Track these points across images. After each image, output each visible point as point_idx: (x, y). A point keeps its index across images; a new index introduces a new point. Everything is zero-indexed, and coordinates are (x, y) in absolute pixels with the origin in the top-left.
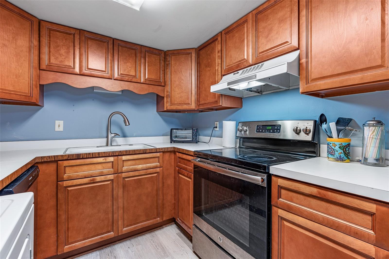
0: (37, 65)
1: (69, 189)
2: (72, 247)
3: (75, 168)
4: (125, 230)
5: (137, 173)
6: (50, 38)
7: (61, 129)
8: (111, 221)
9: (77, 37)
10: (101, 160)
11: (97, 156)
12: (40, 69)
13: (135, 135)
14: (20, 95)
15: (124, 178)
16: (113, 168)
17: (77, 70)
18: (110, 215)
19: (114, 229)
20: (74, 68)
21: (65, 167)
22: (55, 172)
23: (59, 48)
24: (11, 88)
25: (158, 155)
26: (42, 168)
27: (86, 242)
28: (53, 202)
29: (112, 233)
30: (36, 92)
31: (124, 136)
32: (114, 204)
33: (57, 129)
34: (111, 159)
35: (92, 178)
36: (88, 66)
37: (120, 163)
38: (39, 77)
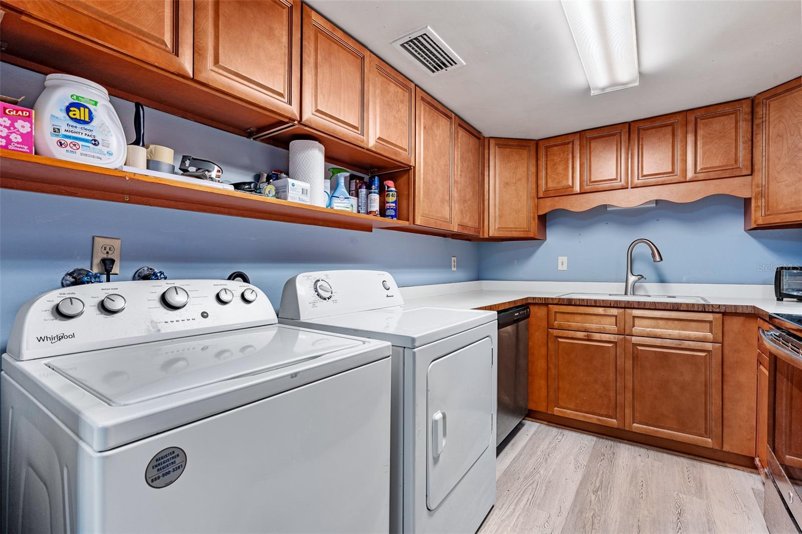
0: (535, 195)
1: (560, 340)
2: (562, 412)
3: (567, 316)
4: (636, 427)
5: (658, 342)
6: (547, 158)
7: (565, 268)
8: (613, 402)
9: (577, 143)
10: (601, 311)
11: (593, 304)
12: (538, 198)
13: (684, 279)
14: (520, 231)
15: (635, 345)
16: (616, 325)
17: (577, 189)
18: (612, 394)
19: (618, 416)
20: (572, 187)
21: (556, 312)
22: (546, 317)
23: (556, 167)
24: (512, 226)
25: (710, 317)
26: (534, 310)
27: (577, 415)
28: (543, 351)
29: (615, 421)
30: (534, 225)
31: (662, 280)
32: (619, 380)
33: (560, 268)
34: (614, 311)
35: (585, 333)
36: (590, 179)
37: (629, 320)
38: (537, 207)
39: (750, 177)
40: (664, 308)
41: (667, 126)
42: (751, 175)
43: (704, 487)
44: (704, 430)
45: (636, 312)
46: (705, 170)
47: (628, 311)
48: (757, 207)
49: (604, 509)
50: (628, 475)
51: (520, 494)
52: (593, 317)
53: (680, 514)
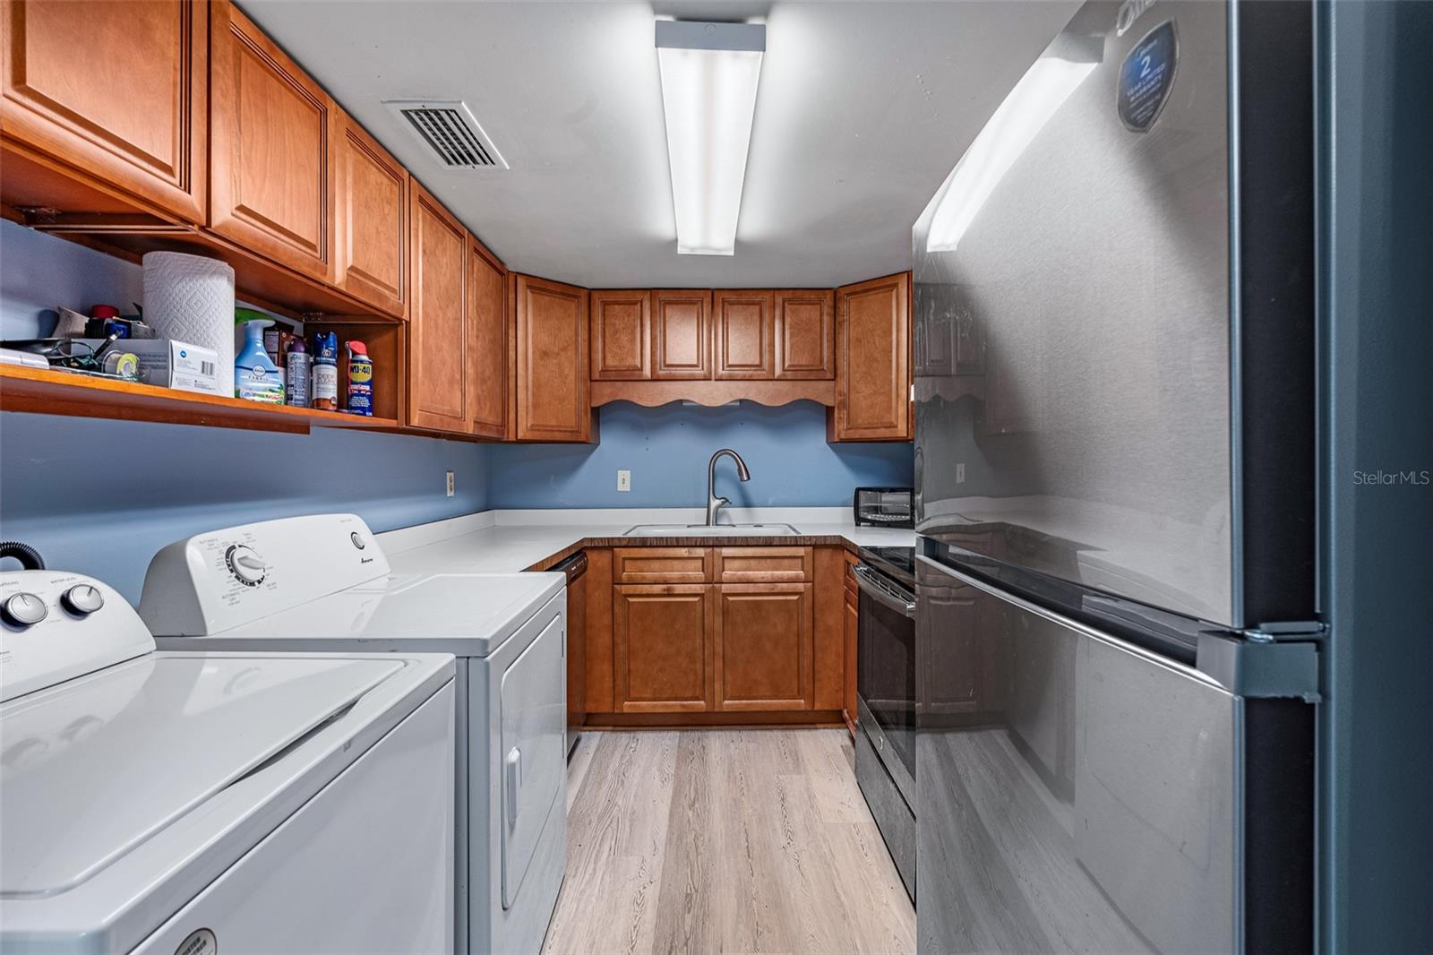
0: (586, 374)
1: (631, 600)
2: (635, 706)
3: (639, 563)
4: (728, 705)
5: (751, 588)
6: (604, 319)
7: (627, 487)
8: (700, 677)
9: (647, 305)
10: (683, 552)
11: (675, 544)
12: (591, 381)
13: (770, 502)
14: (565, 431)
15: (725, 595)
16: (703, 571)
17: (647, 372)
18: (699, 666)
19: (707, 695)
20: (641, 369)
21: (624, 559)
22: (609, 567)
23: (618, 336)
24: (553, 422)
25: (801, 551)
26: (592, 557)
27: (656, 705)
28: (607, 620)
29: (702, 702)
30: (586, 420)
31: (747, 504)
32: (707, 645)
33: (620, 488)
34: (700, 552)
35: (665, 586)
36: (665, 361)
37: (718, 562)
38: (590, 394)
39: (832, 383)
40: (756, 543)
41: (753, 303)
42: (834, 380)
43: (800, 760)
44: (796, 691)
45: (726, 552)
46: (794, 369)
47: (717, 550)
48: (840, 418)
49: (705, 824)
50: (724, 771)
51: (598, 844)
52: (676, 562)
53: (783, 799)
